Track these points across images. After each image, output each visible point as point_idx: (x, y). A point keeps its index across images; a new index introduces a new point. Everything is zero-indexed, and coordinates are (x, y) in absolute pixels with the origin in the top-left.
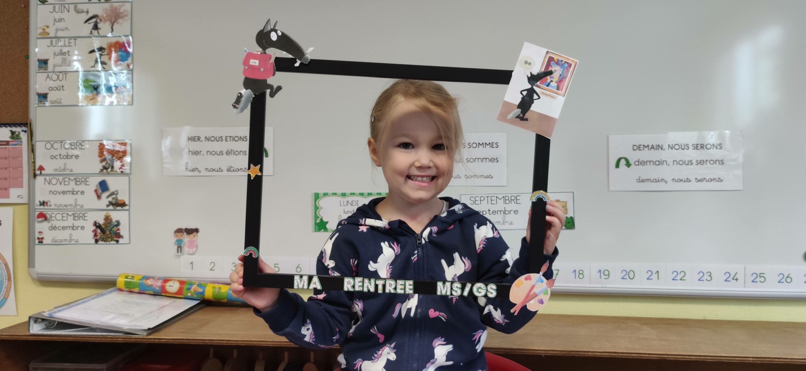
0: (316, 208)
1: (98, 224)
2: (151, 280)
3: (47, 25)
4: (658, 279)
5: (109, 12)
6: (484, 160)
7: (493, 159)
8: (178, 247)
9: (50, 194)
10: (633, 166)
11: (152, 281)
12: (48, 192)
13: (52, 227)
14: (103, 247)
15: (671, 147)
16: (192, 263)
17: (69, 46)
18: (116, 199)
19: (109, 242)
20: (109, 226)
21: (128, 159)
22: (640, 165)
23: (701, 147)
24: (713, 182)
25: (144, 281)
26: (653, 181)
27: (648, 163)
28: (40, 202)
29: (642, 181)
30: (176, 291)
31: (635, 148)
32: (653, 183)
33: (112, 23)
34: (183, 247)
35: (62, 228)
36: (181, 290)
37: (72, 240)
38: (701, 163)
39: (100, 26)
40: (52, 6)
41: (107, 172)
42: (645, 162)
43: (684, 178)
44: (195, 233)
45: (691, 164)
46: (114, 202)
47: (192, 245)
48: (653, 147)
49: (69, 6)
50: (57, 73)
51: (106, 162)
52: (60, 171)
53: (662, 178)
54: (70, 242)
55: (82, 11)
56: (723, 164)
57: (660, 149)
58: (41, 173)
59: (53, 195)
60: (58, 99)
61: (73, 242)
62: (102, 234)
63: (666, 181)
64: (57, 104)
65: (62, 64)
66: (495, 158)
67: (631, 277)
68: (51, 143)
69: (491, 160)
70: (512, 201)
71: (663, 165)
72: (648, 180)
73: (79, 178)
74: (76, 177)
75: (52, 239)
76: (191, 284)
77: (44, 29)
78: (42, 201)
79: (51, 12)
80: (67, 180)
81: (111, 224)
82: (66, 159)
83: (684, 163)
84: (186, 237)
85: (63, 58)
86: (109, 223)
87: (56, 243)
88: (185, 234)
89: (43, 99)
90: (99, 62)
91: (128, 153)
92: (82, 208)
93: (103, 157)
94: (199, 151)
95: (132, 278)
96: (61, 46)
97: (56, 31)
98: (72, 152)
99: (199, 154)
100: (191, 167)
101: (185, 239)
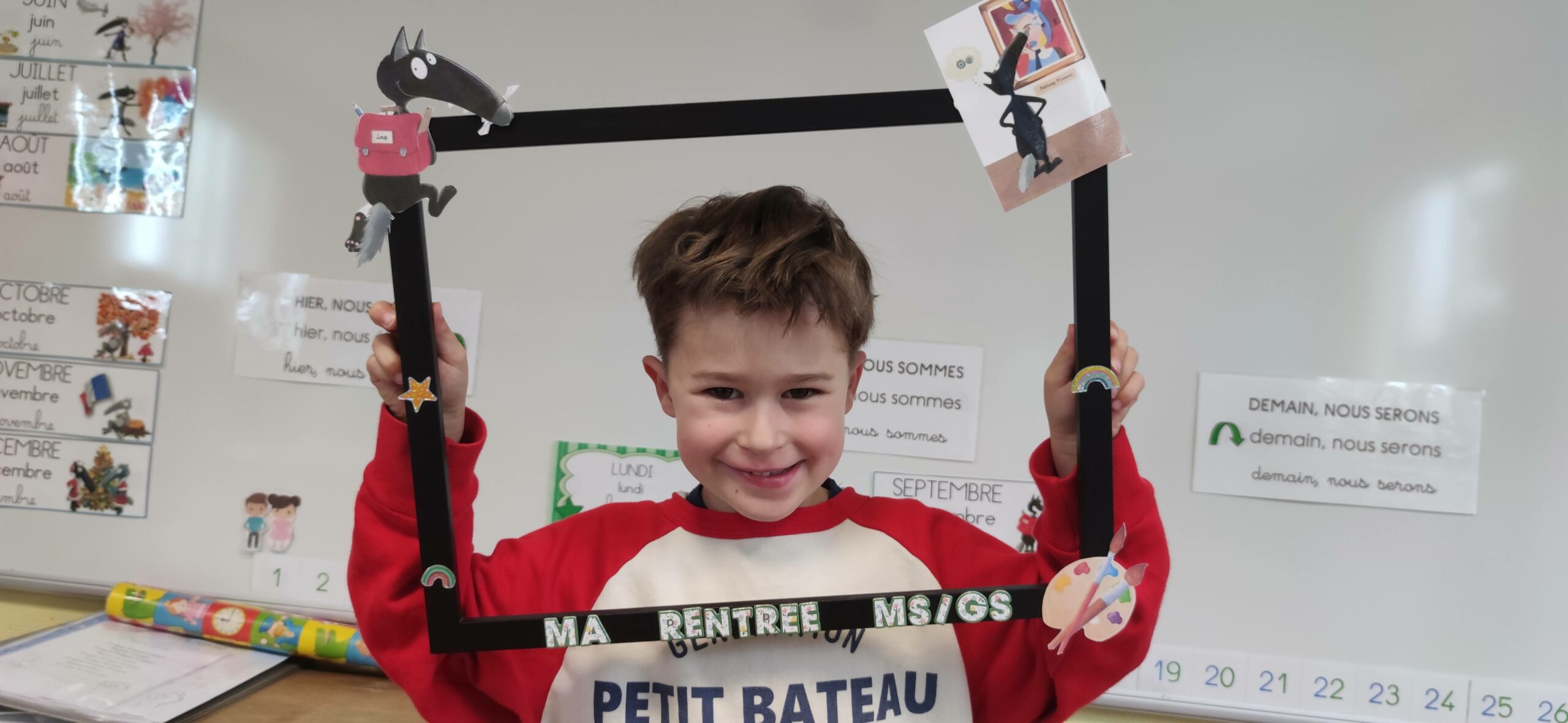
0: (560, 475)
1: (80, 470)
2: (184, 602)
3: (15, 30)
5: (151, 15)
6: (931, 402)
7: (950, 402)
8: (251, 535)
11: (183, 606)
14: (86, 518)
15: (1331, 410)
16: (278, 571)
17: (59, 79)
18: (125, 417)
19: (102, 510)
20: (105, 476)
21: (161, 330)
22: (1262, 440)
23: (1396, 415)
24: (1414, 492)
25: (167, 604)
26: (1287, 480)
27: (1280, 439)
29: (1263, 477)
30: (235, 632)
31: (1255, 404)
32: (1287, 483)
33: (154, 38)
34: (263, 534)
35: (3, 470)
36: (246, 629)
37: (22, 499)
38: (1391, 448)
39: (128, 42)
41: (112, 357)
42: (1275, 436)
43: (1354, 478)
44: (291, 507)
45: (1371, 449)
46: (120, 423)
47: (283, 532)
48: (1292, 406)
50: (27, 136)
51: (111, 336)
52: (10, 347)
53: (1308, 475)
54: (15, 503)
55: (93, 8)
56: (1439, 455)
57: (1307, 412)
60: (22, 191)
61: (23, 504)
62: (87, 492)
63: (1315, 481)
64: (22, 202)
65: (39, 117)
66: (954, 400)
67: (1227, 682)
69: (945, 403)
70: (984, 496)
71: (1312, 445)
72: (1278, 476)
73: (49, 365)
74: (44, 363)
76: (271, 619)
79: (26, 2)
80: (23, 366)
81: (109, 472)
82: (27, 323)
83: (1356, 445)
84: (270, 514)
85: (42, 105)
86: (104, 470)
88: (270, 506)
90: (117, 120)
91: (162, 320)
92: (51, 431)
93: (107, 325)
94: (317, 328)
95: (143, 594)
96: (40, 78)
97: (33, 45)
98: (40, 308)
99: (317, 335)
100: (296, 363)
101: (267, 517)
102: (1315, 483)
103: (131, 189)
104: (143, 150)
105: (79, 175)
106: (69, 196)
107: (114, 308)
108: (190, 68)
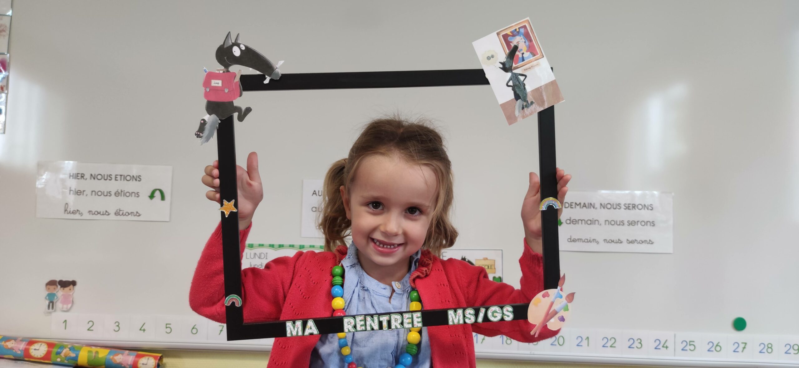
2: (13, 341)
4: (588, 346)
8: (49, 303)
10: (565, 225)
11: (12, 344)
15: (603, 206)
16: (66, 321)
22: (571, 223)
23: (633, 207)
24: (644, 243)
27: (580, 222)
29: (573, 241)
30: (42, 355)
31: (567, 205)
32: (584, 243)
34: (56, 302)
36: (48, 354)
38: (632, 223)
42: (577, 220)
43: (615, 238)
44: (71, 286)
45: (623, 224)
47: (67, 300)
48: (585, 205)
53: (594, 238)
56: (654, 225)
57: (592, 208)
63: (598, 241)
67: (561, 343)
71: (595, 224)
72: (580, 240)
83: (616, 223)
84: (60, 291)
88: (59, 287)
94: (82, 190)
99: (82, 193)
100: (71, 209)
101: (58, 293)
102: (598, 243)
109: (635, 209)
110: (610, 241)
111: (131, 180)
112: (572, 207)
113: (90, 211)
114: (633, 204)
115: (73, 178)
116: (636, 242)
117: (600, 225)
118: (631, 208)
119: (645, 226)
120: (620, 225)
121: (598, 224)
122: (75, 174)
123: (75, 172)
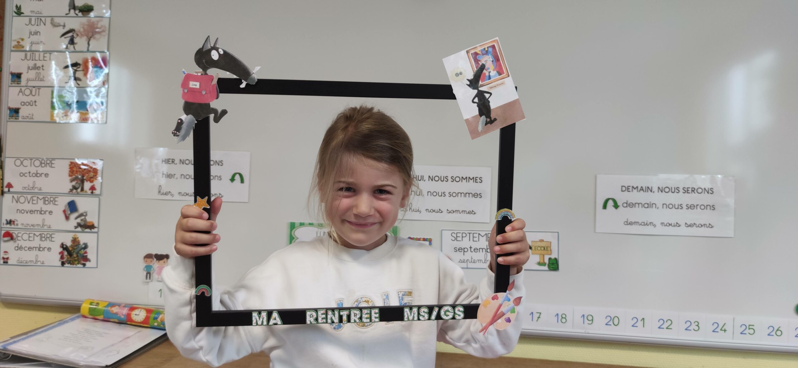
0: (291, 238)
1: (65, 246)
2: (117, 307)
3: (22, 38)
4: (644, 327)
5: (86, 27)
6: (467, 195)
7: (476, 194)
8: (147, 274)
9: (17, 212)
10: (621, 208)
11: (117, 309)
12: (16, 211)
13: (18, 247)
14: (69, 270)
15: (661, 190)
17: (44, 60)
18: (85, 220)
19: (76, 265)
20: (76, 249)
21: (99, 178)
22: (628, 206)
23: (692, 191)
24: (703, 227)
25: (109, 308)
26: (641, 224)
27: (637, 205)
28: (7, 220)
29: (630, 224)
30: (142, 320)
31: (624, 189)
32: (641, 226)
33: (88, 38)
34: (152, 273)
35: (29, 248)
36: (147, 318)
37: (38, 261)
38: (691, 207)
39: (76, 40)
40: (28, 18)
41: (77, 192)
42: (634, 204)
43: (673, 222)
44: (165, 259)
45: (681, 208)
46: (82, 223)
47: (162, 271)
48: (642, 189)
49: (45, 19)
50: (30, 88)
51: (76, 182)
52: (28, 189)
53: (651, 222)
54: (35, 263)
55: (58, 25)
56: (714, 209)
57: (649, 191)
58: (9, 191)
59: (21, 214)
60: (30, 114)
61: (39, 264)
62: (69, 257)
63: (655, 224)
64: (30, 120)
65: (36, 78)
66: (478, 194)
67: (616, 324)
68: (21, 160)
69: (474, 195)
71: (652, 207)
72: (636, 223)
73: (47, 197)
74: (45, 196)
75: (18, 259)
76: (159, 313)
77: (18, 42)
78: (8, 220)
79: (27, 24)
80: (35, 198)
81: (79, 247)
82: (36, 177)
83: (674, 206)
84: (156, 263)
85: (37, 72)
86: (76, 246)
87: (21, 264)
88: (155, 259)
89: (15, 115)
90: (73, 78)
91: (99, 173)
92: (49, 229)
93: (74, 177)
94: (173, 174)
95: (98, 304)
96: (35, 60)
97: (31, 44)
98: (41, 170)
99: (173, 177)
100: (164, 190)
101: (154, 265)
102: (655, 226)
103: (81, 111)
104: (86, 92)
105: (56, 105)
106: (52, 116)
107: (77, 169)
108: (106, 51)
109: (695, 193)
110: (668, 225)
111: (214, 165)
112: (629, 190)
113: (180, 193)
114: (692, 188)
115: (165, 163)
116: (695, 225)
117: (658, 208)
118: (690, 191)
119: (705, 210)
120: (678, 208)
121: (656, 207)
122: (167, 159)
123: (167, 158)
